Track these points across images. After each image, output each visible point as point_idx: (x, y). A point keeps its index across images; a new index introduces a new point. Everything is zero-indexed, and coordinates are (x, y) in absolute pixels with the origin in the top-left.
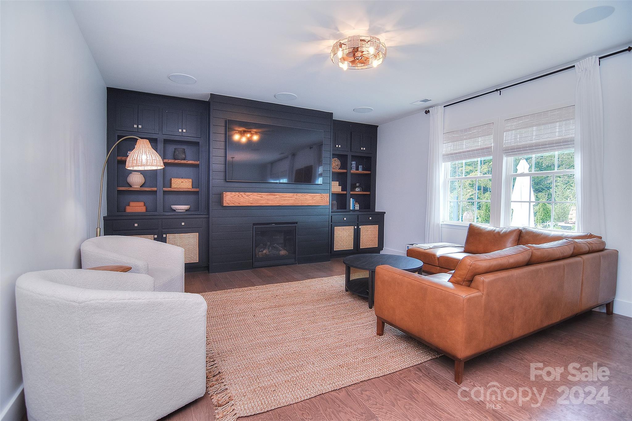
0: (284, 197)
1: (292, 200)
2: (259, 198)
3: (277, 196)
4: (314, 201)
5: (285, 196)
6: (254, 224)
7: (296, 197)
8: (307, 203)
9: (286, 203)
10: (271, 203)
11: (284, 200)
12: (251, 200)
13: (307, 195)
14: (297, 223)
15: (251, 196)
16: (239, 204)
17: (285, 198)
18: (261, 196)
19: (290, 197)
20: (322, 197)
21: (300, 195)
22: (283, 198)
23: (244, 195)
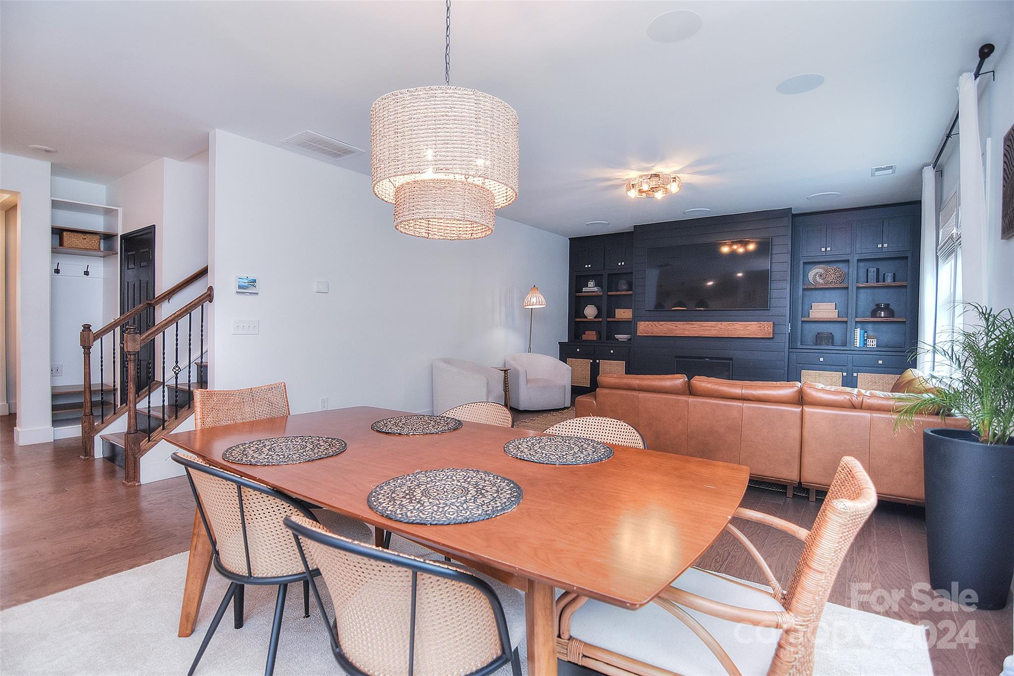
0: (704, 327)
1: (714, 330)
5: (705, 325)
6: (676, 357)
7: (720, 327)
9: (707, 333)
10: (687, 334)
11: (705, 330)
12: (665, 329)
14: (731, 359)
15: (665, 326)
16: (652, 334)
18: (676, 325)
19: (712, 327)
20: (760, 327)
21: (726, 323)
23: (657, 325)
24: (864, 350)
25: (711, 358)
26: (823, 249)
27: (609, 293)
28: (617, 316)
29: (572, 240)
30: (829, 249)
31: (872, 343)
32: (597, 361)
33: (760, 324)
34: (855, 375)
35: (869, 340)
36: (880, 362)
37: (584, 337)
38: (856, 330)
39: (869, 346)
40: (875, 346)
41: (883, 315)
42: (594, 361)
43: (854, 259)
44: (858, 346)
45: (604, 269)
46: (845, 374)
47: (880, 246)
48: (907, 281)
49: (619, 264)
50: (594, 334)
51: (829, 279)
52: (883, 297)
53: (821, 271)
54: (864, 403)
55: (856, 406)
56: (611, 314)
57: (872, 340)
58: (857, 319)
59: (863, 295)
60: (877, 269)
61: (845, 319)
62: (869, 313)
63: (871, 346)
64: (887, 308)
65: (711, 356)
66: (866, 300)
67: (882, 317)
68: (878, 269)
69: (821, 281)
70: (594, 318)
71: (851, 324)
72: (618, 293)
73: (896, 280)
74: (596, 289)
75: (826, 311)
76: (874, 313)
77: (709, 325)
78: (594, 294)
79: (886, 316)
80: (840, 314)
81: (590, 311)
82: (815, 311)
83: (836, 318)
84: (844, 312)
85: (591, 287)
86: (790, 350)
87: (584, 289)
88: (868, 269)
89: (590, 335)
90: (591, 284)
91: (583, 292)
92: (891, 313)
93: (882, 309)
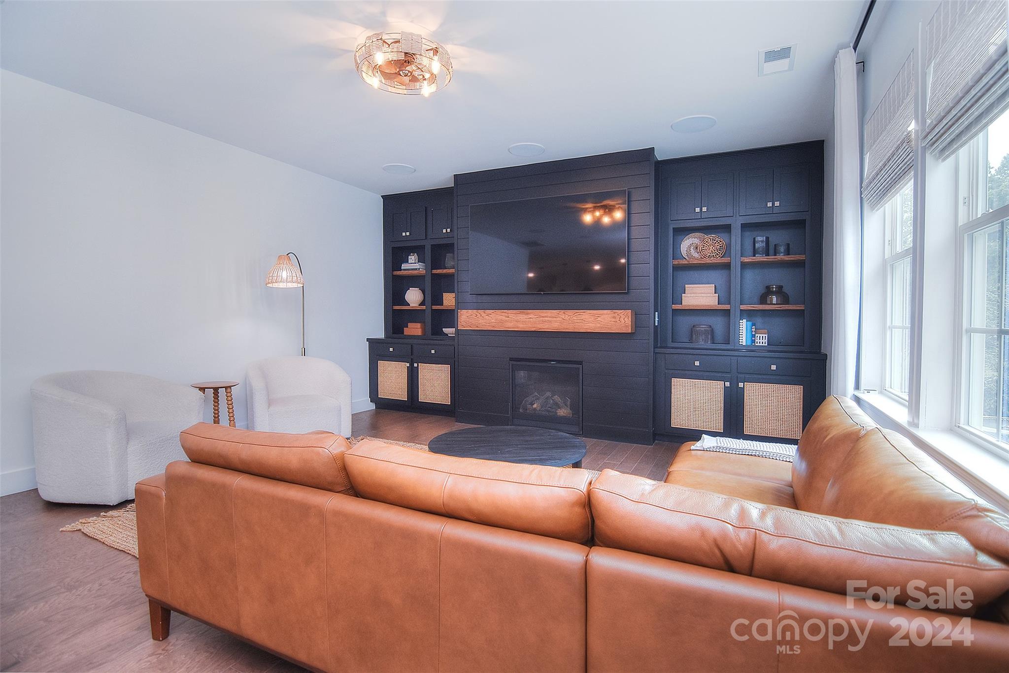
0: (543, 317)
1: (556, 322)
2: (504, 318)
3: (532, 315)
4: (599, 323)
6: (511, 359)
7: (563, 317)
8: (585, 327)
10: (522, 327)
11: (544, 322)
12: (493, 321)
13: (584, 312)
14: (580, 363)
15: (493, 315)
17: (544, 319)
18: (507, 315)
19: (553, 317)
20: (614, 317)
21: (570, 312)
22: (541, 319)
23: (483, 315)
24: (752, 349)
25: (558, 361)
26: (698, 210)
27: (435, 271)
28: (445, 302)
29: (385, 198)
30: (704, 209)
31: (762, 340)
32: (415, 365)
33: (614, 313)
34: (741, 385)
35: (759, 335)
36: (774, 367)
37: (407, 331)
38: (741, 321)
39: (758, 344)
40: (766, 345)
41: (774, 300)
42: (412, 365)
43: (736, 225)
44: (744, 344)
45: (426, 239)
46: (728, 384)
47: (770, 204)
48: (805, 254)
49: (444, 231)
50: (419, 327)
51: (708, 253)
52: (775, 278)
53: (696, 241)
54: (756, 562)
55: (735, 563)
56: (438, 300)
57: (761, 335)
58: (743, 307)
59: (749, 275)
60: (766, 237)
61: (727, 307)
62: (756, 299)
63: (761, 344)
64: (780, 291)
65: (557, 359)
66: (753, 281)
67: (774, 304)
68: (768, 238)
69: (696, 255)
70: (419, 305)
71: (735, 314)
72: (445, 271)
73: (791, 252)
74: (417, 266)
75: (703, 295)
76: (763, 300)
77: (549, 315)
78: (415, 272)
79: (779, 302)
80: (720, 298)
81: (413, 297)
82: (689, 295)
83: (716, 306)
84: (725, 296)
85: (413, 264)
86: (657, 350)
87: (404, 266)
88: (754, 239)
89: (414, 329)
90: (412, 258)
91: (401, 270)
92: (785, 299)
93: (773, 293)
